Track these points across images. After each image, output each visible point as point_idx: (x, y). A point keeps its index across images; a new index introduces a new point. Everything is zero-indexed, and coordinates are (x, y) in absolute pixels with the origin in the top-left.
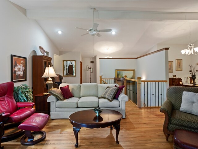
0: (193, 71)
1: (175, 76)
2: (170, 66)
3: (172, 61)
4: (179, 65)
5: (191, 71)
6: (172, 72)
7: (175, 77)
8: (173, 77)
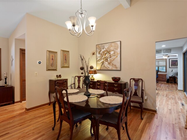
0: (86, 69)
1: (60, 76)
2: (53, 59)
3: (56, 53)
4: (66, 59)
5: (82, 69)
6: (56, 70)
7: (59, 79)
8: (57, 79)
